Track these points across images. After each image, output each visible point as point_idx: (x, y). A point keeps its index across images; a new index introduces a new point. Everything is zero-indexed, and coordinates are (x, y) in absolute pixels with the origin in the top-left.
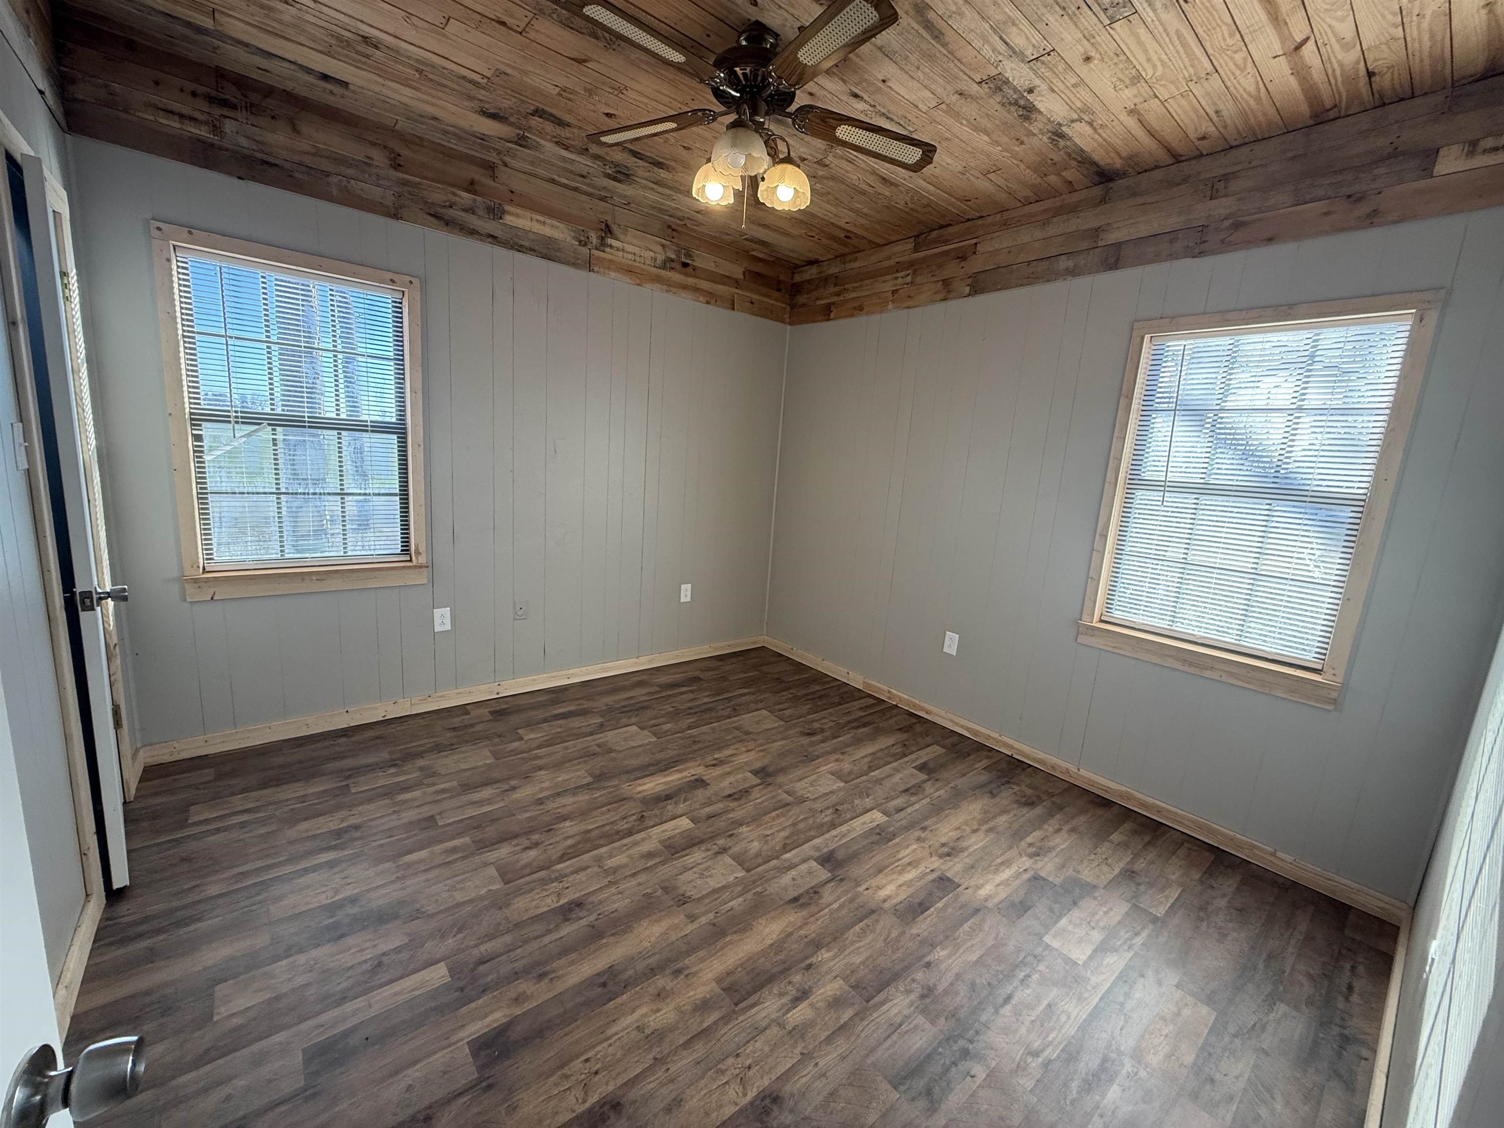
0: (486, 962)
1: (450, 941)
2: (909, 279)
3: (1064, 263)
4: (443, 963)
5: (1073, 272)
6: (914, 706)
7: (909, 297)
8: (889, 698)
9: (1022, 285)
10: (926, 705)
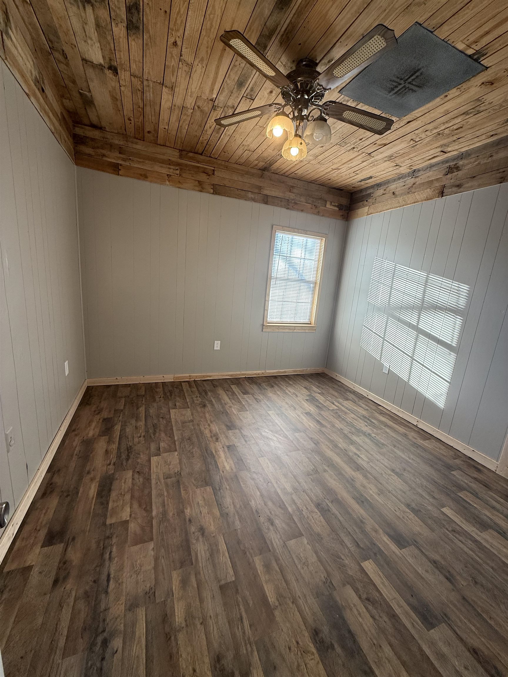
0: (358, 544)
1: (347, 562)
2: (178, 172)
3: (250, 195)
4: (362, 564)
5: (254, 200)
6: (204, 376)
7: (179, 182)
8: (190, 379)
9: (236, 198)
10: (208, 374)
